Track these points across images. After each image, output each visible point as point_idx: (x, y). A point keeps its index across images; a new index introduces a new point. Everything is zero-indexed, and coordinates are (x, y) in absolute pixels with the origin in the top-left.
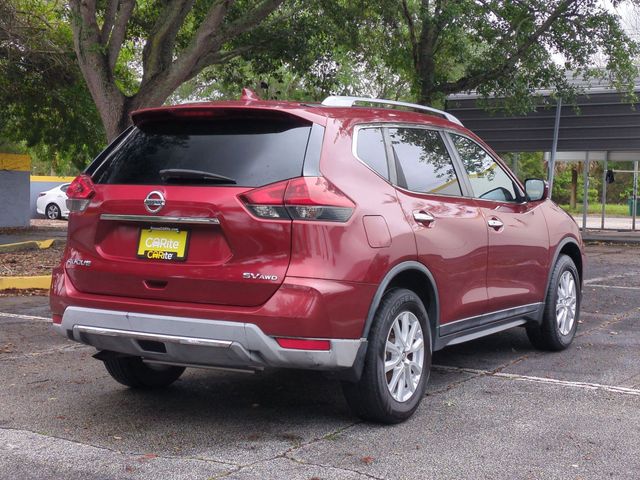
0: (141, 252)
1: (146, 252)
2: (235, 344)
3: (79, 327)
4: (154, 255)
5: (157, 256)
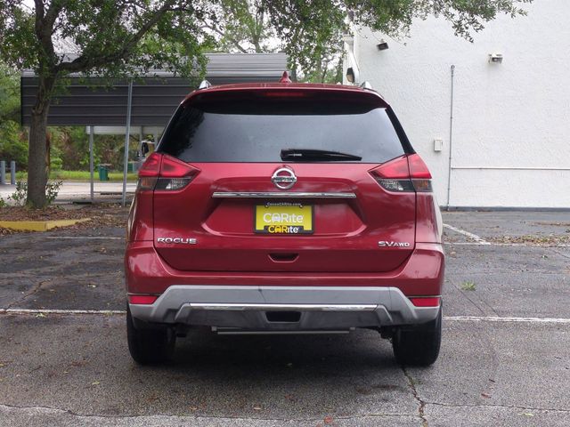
0: (260, 227)
1: (266, 227)
2: (379, 307)
3: (192, 305)
4: (276, 230)
5: (280, 230)
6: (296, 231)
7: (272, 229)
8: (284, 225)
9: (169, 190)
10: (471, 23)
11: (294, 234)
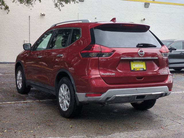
1: (134, 69)
2: (164, 92)
3: (116, 95)
4: (137, 70)
5: (138, 70)
6: (142, 70)
7: (136, 69)
8: (139, 68)
9: (104, 57)
10: (60, 4)
11: (142, 71)
